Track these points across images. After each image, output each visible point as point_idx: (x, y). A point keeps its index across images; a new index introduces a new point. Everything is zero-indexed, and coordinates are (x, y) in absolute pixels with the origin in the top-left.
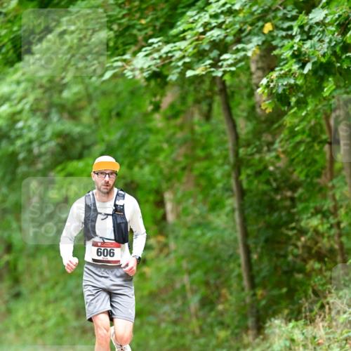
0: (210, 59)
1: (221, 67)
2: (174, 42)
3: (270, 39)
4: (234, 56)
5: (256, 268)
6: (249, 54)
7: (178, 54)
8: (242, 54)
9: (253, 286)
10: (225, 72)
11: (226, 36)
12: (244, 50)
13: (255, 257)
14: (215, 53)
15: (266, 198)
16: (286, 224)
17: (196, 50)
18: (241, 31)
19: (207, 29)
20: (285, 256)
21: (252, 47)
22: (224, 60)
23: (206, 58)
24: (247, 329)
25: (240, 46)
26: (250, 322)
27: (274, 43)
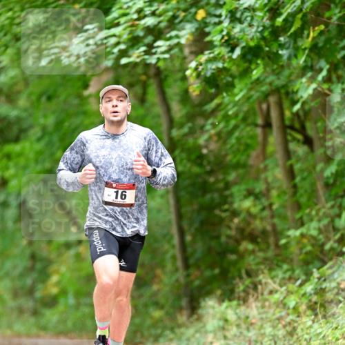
0: (145, 45)
1: (155, 53)
2: (109, 28)
3: (202, 25)
4: (168, 43)
5: (189, 250)
6: (183, 41)
7: (113, 40)
8: (175, 41)
9: (187, 266)
10: (159, 59)
11: (160, 22)
12: (177, 37)
13: (188, 238)
14: (149, 39)
15: (200, 180)
16: (219, 205)
17: (130, 36)
18: (174, 17)
19: (142, 15)
20: (218, 237)
21: (185, 34)
22: (158, 47)
23: (141, 44)
24: (181, 309)
25: (173, 33)
26: (184, 302)
27: (207, 30)
